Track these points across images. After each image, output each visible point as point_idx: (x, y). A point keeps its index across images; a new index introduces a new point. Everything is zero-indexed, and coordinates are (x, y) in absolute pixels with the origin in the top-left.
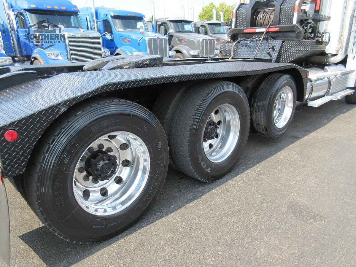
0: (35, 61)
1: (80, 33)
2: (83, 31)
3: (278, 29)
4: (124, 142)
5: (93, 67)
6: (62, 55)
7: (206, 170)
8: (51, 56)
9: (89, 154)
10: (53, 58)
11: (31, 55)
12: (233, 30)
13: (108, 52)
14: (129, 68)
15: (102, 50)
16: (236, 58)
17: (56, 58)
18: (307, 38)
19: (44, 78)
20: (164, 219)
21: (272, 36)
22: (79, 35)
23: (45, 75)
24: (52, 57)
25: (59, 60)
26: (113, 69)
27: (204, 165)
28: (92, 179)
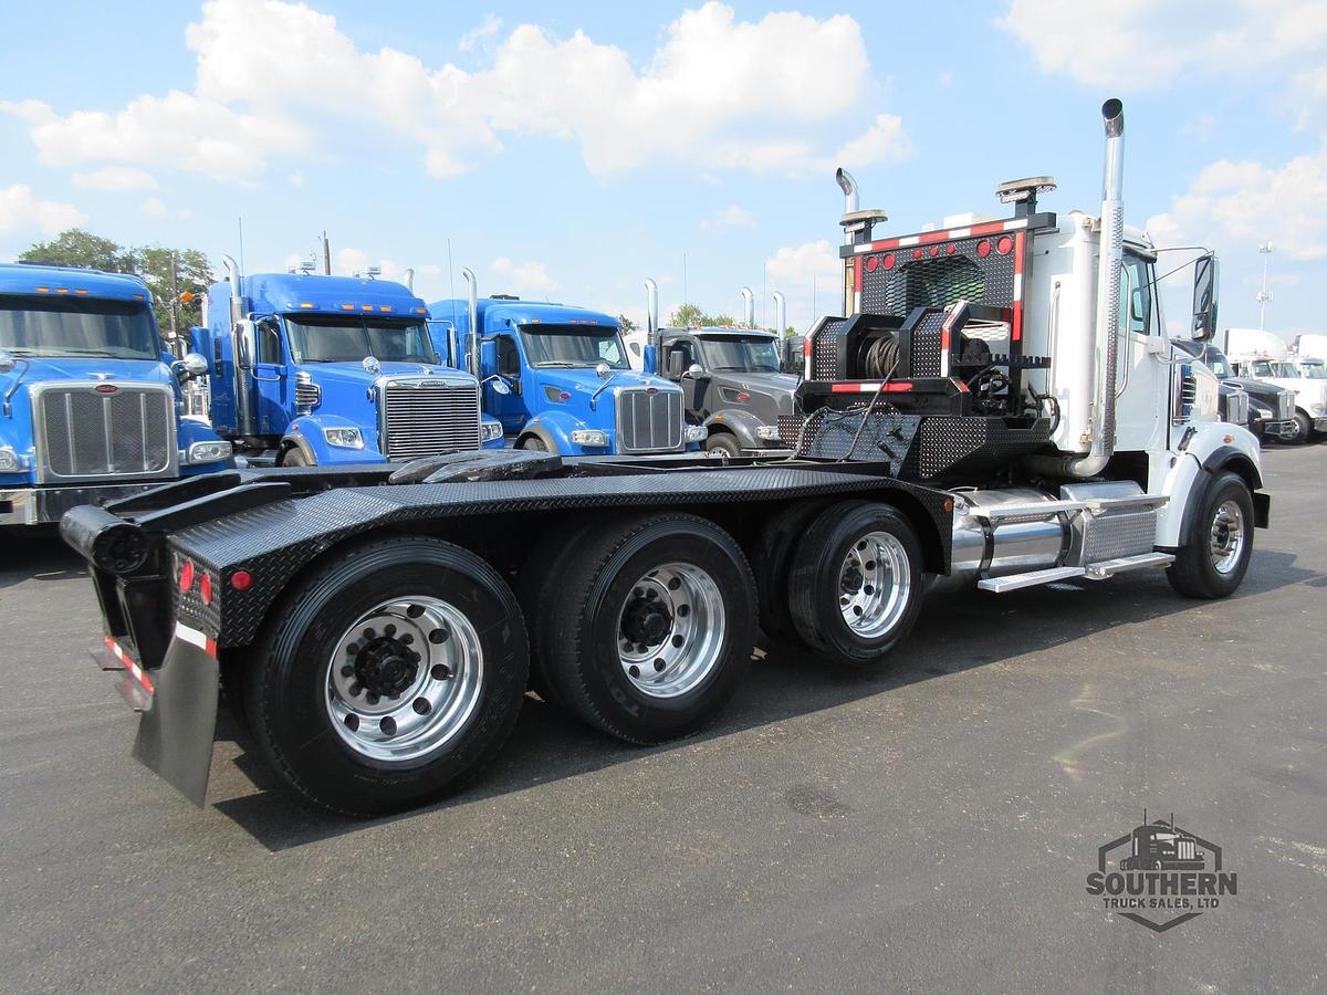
0: (291, 453)
1: (419, 376)
2: (431, 373)
3: (911, 386)
4: (437, 625)
5: (408, 477)
6: (366, 438)
7: (627, 709)
8: (334, 438)
9: (366, 641)
10: (340, 443)
11: (283, 435)
12: (806, 383)
13: (495, 429)
14: (479, 480)
15: (480, 423)
16: (806, 459)
17: (348, 444)
18: (986, 412)
19: (305, 496)
20: (506, 796)
21: (895, 403)
22: (418, 384)
23: (308, 491)
24: (338, 441)
25: (356, 450)
26: (446, 481)
27: (618, 695)
28: (368, 695)
